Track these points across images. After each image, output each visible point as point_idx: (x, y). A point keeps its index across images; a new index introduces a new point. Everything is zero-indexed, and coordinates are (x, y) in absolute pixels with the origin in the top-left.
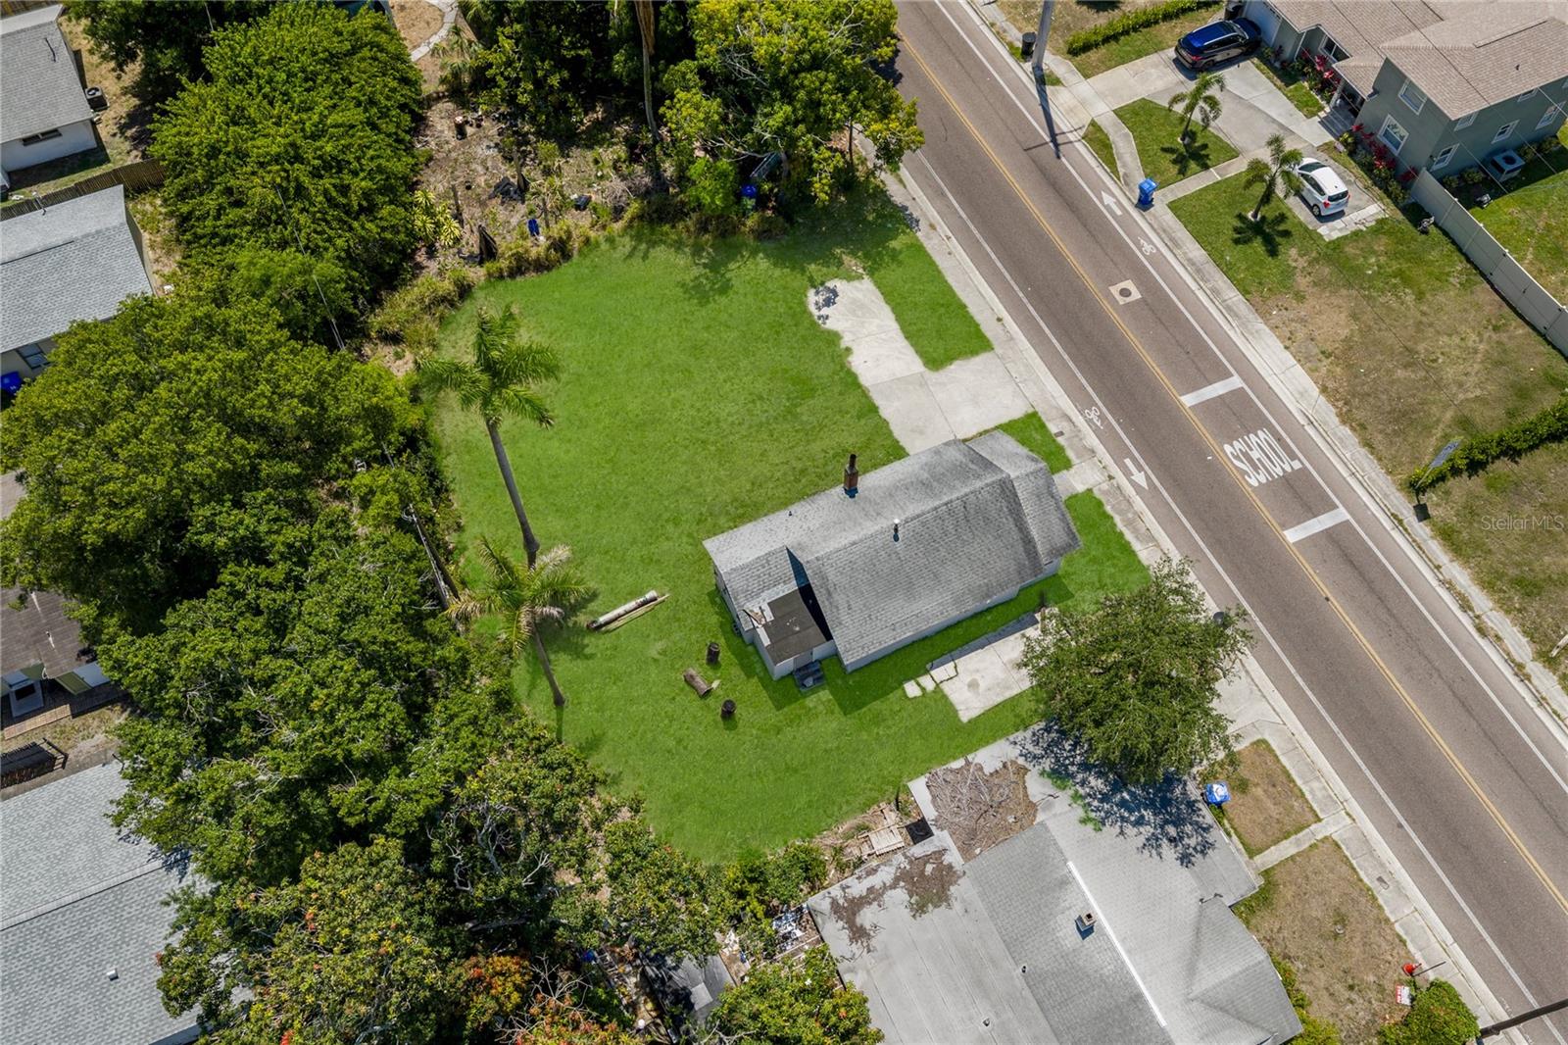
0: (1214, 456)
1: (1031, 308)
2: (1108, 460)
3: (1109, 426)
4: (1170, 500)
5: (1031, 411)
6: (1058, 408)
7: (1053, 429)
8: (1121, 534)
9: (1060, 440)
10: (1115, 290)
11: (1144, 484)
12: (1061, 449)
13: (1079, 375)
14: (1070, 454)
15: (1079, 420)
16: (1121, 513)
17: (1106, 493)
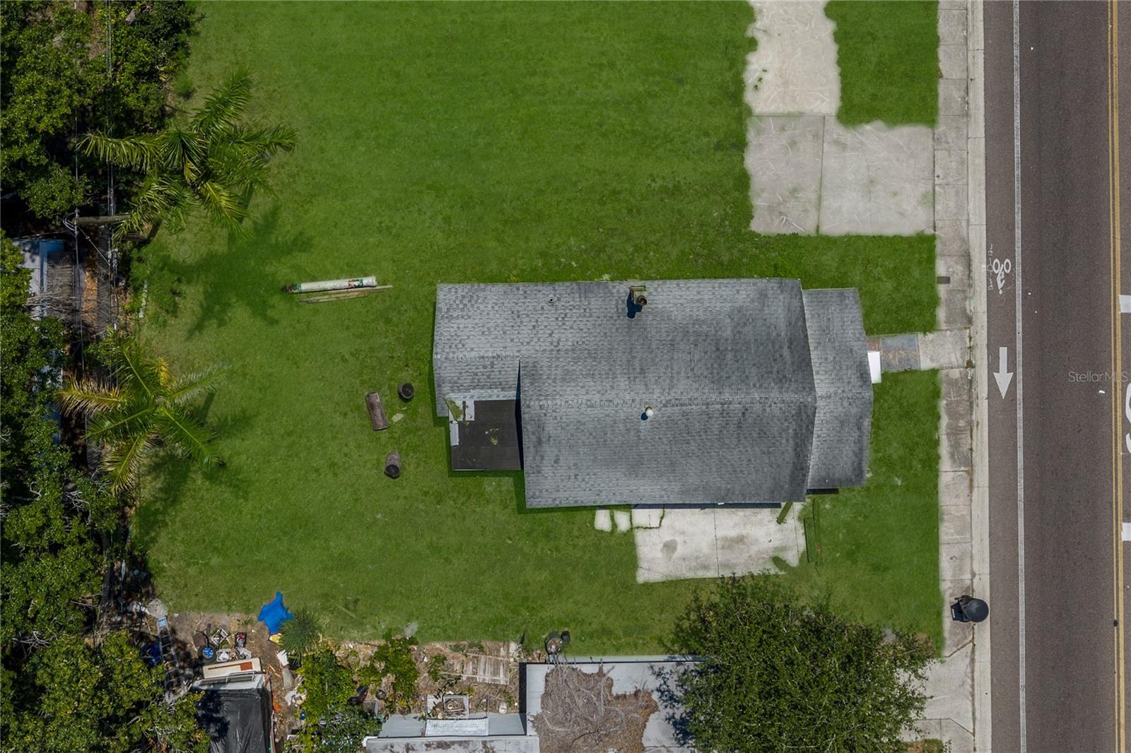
0: (1108, 392)
1: (1017, 79)
2: (982, 338)
3: (1010, 295)
4: (1020, 424)
5: (929, 232)
6: (965, 241)
7: (941, 269)
8: (936, 443)
9: (942, 290)
11: (1003, 390)
12: (934, 302)
13: (1018, 206)
14: (941, 313)
15: (980, 268)
16: (953, 415)
17: (953, 383)
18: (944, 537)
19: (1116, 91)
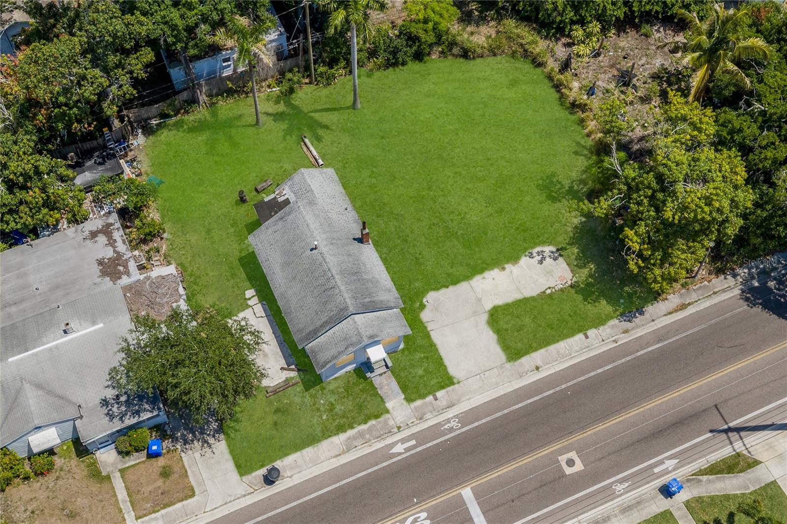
0: (417, 503)
1: (551, 392)
2: (415, 430)
3: (444, 434)
4: (380, 466)
5: (455, 381)
6: (459, 401)
7: (439, 394)
8: (352, 427)
9: (430, 398)
10: (573, 455)
11: (394, 451)
12: (423, 396)
13: (489, 419)
14: (419, 403)
15: (450, 414)
16: (370, 430)
17: (386, 422)
18: (304, 451)
19: (571, 441)
